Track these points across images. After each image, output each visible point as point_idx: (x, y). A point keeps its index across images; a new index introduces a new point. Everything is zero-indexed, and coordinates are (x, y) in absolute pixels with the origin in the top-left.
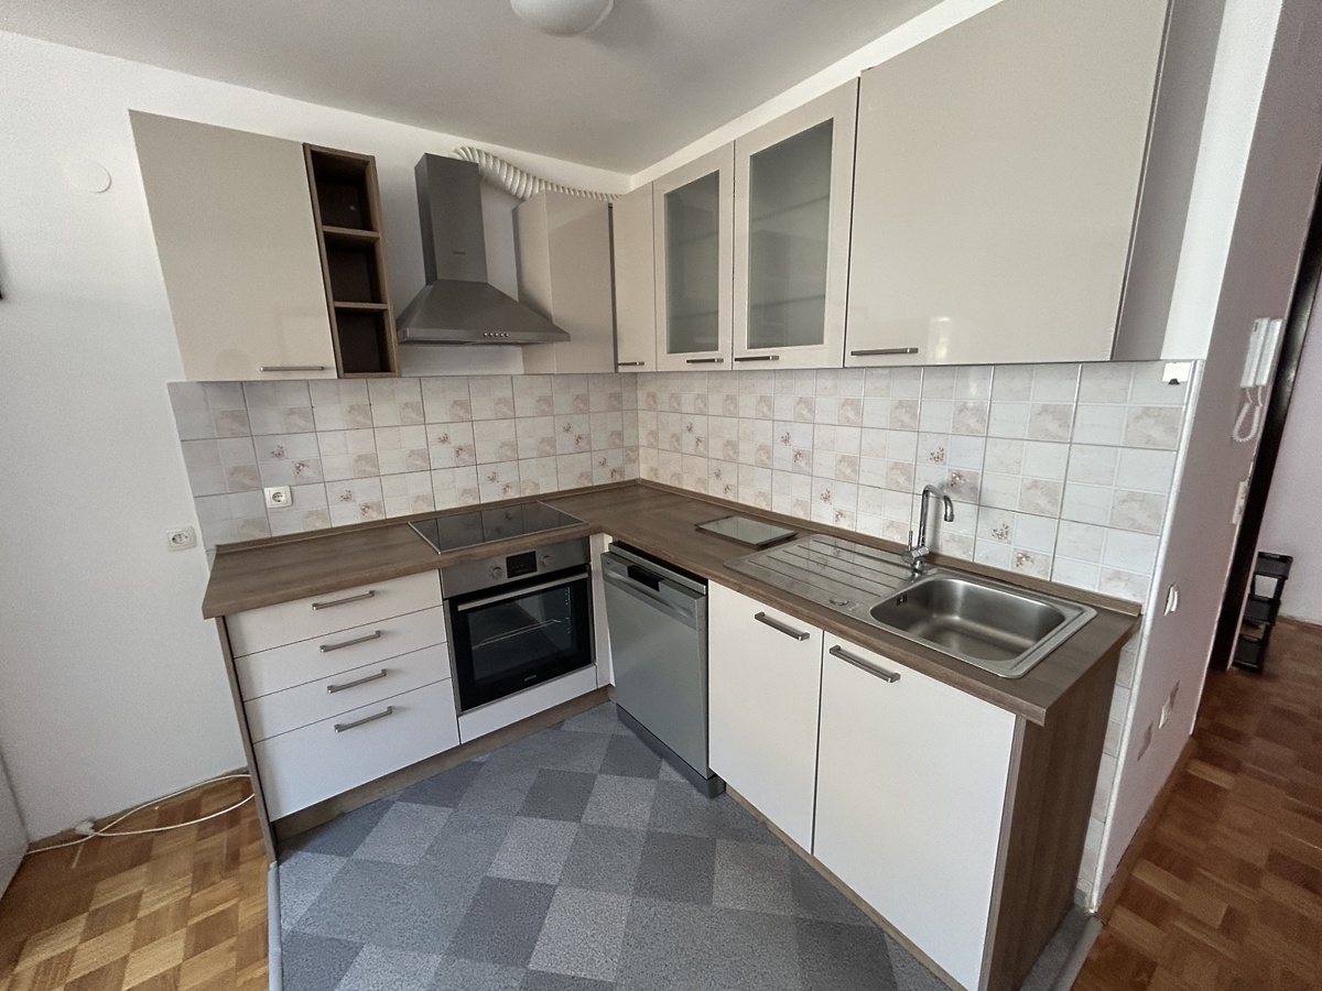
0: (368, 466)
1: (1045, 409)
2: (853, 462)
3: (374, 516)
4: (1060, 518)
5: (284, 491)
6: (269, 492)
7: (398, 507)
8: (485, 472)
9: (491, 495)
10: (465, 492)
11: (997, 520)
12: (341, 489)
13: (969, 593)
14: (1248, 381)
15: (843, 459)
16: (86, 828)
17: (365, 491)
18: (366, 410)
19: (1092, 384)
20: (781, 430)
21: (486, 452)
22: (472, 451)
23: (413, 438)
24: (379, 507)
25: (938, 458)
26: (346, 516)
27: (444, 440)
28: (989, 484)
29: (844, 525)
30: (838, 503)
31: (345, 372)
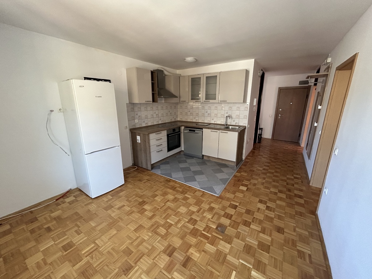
1: (237, 107)
2: (217, 115)
4: (239, 118)
6: (136, 120)
7: (150, 124)
9: (160, 122)
10: (157, 122)
11: (233, 119)
13: (231, 128)
14: (254, 105)
15: (215, 114)
18: (147, 108)
19: (242, 104)
20: (206, 111)
22: (158, 115)
23: (152, 112)
25: (227, 113)
26: (144, 125)
27: (155, 113)
28: (232, 115)
29: (215, 123)
30: (214, 120)
31: (152, 102)
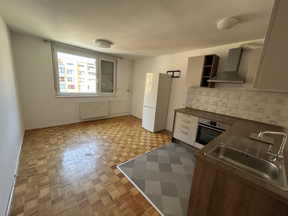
0: (207, 102)
3: (205, 110)
5: (195, 102)
6: (193, 102)
7: (209, 110)
8: (228, 109)
9: (228, 114)
10: (222, 111)
12: (202, 104)
16: (168, 131)
17: (205, 106)
18: (209, 93)
21: (229, 105)
22: (227, 104)
23: (216, 99)
24: (206, 109)
26: (201, 109)
27: (221, 101)
31: (201, 86)
